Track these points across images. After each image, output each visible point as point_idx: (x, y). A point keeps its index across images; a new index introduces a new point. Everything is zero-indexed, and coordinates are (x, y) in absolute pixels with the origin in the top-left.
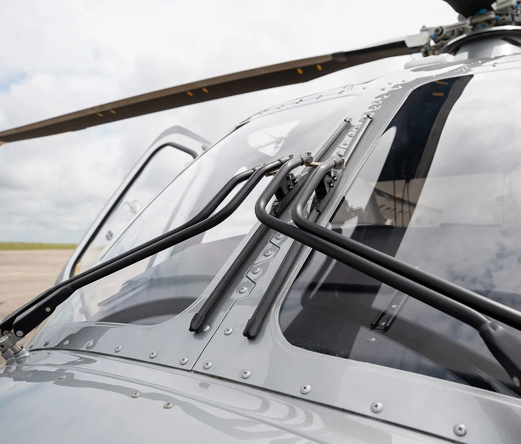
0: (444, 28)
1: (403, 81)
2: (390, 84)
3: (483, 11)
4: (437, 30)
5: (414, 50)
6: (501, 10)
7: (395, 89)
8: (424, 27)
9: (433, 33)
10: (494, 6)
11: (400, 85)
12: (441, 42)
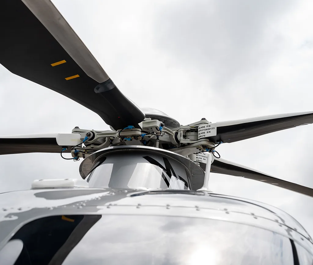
0: (96, 134)
1: (20, 209)
2: (5, 210)
3: (130, 127)
4: (88, 135)
5: (64, 149)
6: (147, 128)
7: (8, 219)
8: (77, 128)
9: (84, 136)
10: (141, 124)
11: (15, 214)
12: (92, 146)
